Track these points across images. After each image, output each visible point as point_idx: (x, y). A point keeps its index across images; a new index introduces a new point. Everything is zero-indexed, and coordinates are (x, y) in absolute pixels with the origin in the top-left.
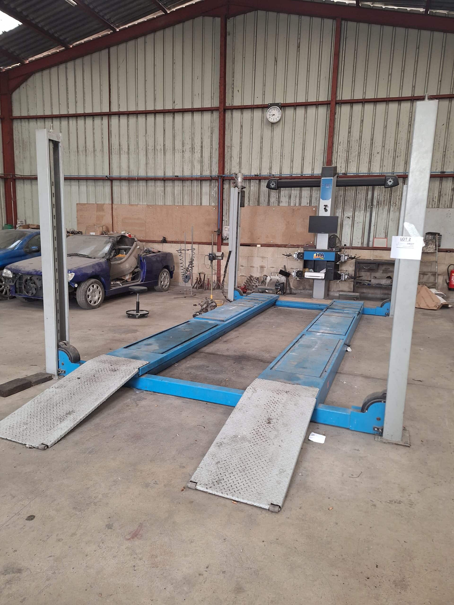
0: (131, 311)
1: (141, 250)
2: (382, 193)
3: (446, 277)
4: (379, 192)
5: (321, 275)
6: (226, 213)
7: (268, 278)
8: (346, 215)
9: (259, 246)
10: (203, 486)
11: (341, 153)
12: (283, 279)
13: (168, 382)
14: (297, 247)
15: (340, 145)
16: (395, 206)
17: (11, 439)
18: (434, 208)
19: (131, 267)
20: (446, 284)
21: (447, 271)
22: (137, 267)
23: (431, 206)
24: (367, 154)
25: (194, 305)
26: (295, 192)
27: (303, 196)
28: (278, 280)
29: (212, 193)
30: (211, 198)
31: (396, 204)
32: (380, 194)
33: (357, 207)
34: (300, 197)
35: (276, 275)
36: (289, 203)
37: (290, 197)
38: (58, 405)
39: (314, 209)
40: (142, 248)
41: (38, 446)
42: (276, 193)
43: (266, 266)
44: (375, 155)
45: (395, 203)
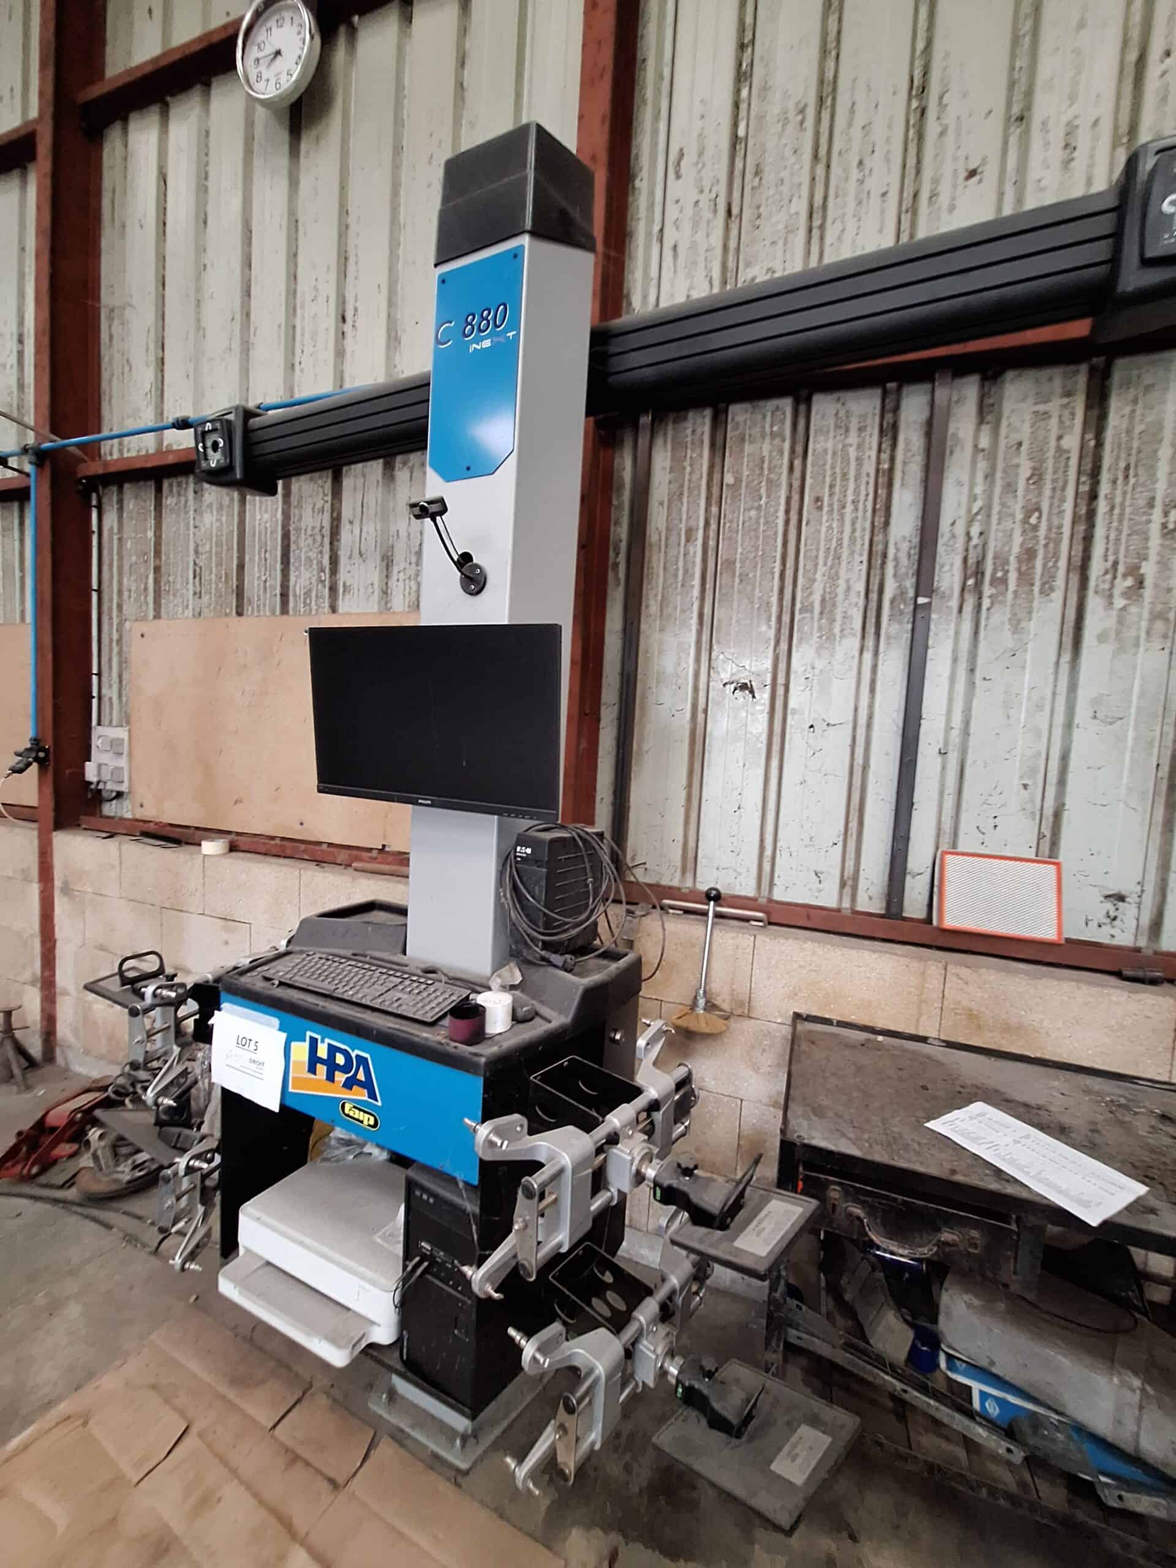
8: (726, 671)
9: (213, 845)
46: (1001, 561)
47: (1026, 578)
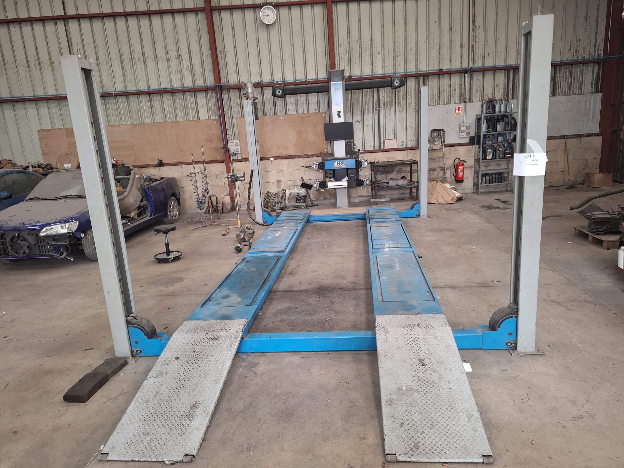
0: (159, 254)
1: (141, 179)
2: (387, 93)
3: (453, 171)
4: (384, 93)
5: (344, 183)
6: (230, 127)
7: (288, 193)
8: (355, 119)
9: (272, 159)
10: (404, 455)
11: (343, 55)
12: (303, 192)
13: (278, 338)
14: (311, 156)
15: (341, 47)
16: (400, 106)
17: (139, 459)
18: (436, 105)
19: (136, 201)
20: (453, 177)
21: (453, 165)
22: (142, 200)
23: (432, 104)
24: (368, 55)
25: (223, 235)
26: (302, 98)
27: (310, 102)
28: (298, 193)
29: (210, 105)
30: (209, 111)
31: (401, 105)
32: (385, 95)
33: (365, 110)
34: (308, 104)
35: (295, 188)
36: (297, 110)
37: (297, 104)
38: (173, 399)
39: (323, 115)
40: (141, 177)
41: (182, 459)
42: (282, 101)
43: (283, 180)
44: (376, 56)
45: (400, 103)
46: (387, 102)
47: (390, 105)
